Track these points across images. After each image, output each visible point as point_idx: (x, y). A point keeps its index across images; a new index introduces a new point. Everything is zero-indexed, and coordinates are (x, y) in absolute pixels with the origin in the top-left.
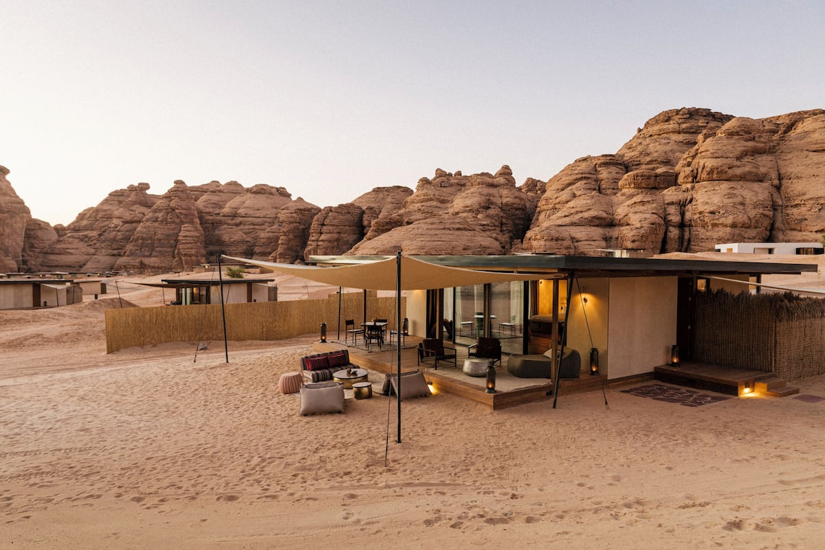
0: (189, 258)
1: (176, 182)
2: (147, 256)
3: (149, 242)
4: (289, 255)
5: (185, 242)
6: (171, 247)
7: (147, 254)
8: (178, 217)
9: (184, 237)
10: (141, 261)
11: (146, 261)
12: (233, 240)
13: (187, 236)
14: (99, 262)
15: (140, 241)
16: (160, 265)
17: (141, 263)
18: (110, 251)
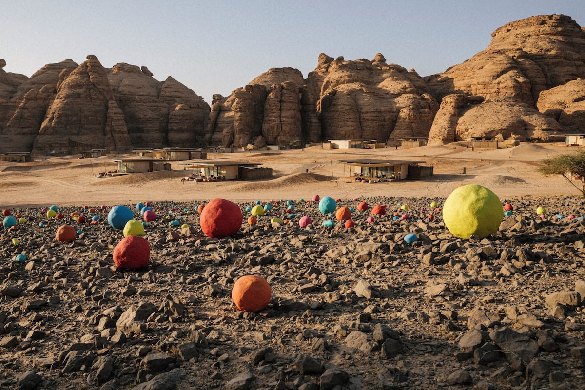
0: (122, 135)
1: (88, 57)
2: (75, 134)
3: (75, 119)
4: (247, 131)
5: (117, 118)
6: (100, 124)
7: (75, 131)
8: (101, 93)
9: (115, 113)
10: (70, 139)
11: (75, 138)
12: (148, 117)
13: (117, 113)
14: (11, 141)
15: (63, 118)
16: (93, 143)
17: (70, 141)
18: (19, 129)
